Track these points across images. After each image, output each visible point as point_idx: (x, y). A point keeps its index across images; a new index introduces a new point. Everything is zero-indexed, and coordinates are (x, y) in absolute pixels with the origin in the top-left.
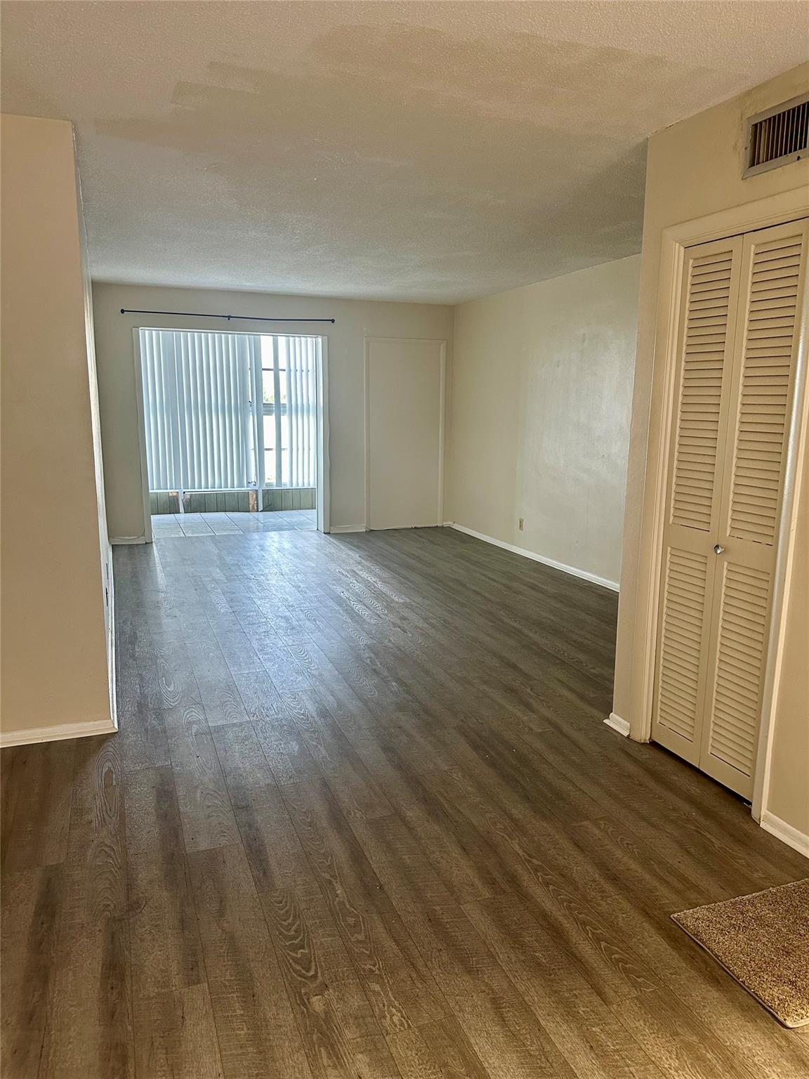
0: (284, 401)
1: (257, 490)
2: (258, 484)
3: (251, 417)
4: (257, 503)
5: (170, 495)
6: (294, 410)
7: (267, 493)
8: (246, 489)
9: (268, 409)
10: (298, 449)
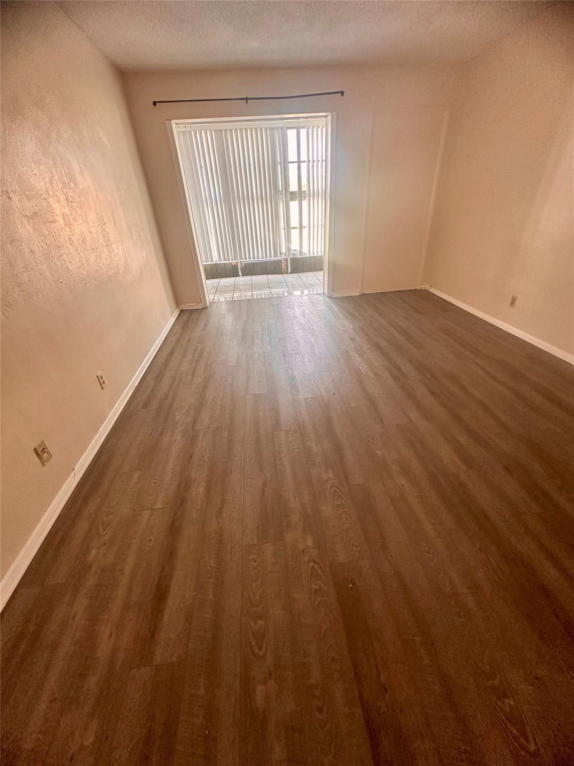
0: (305, 188)
1: (287, 259)
2: (287, 255)
3: (281, 203)
4: (287, 268)
5: (233, 264)
6: (311, 195)
7: (294, 260)
8: (279, 258)
9: (293, 196)
10: (314, 226)
